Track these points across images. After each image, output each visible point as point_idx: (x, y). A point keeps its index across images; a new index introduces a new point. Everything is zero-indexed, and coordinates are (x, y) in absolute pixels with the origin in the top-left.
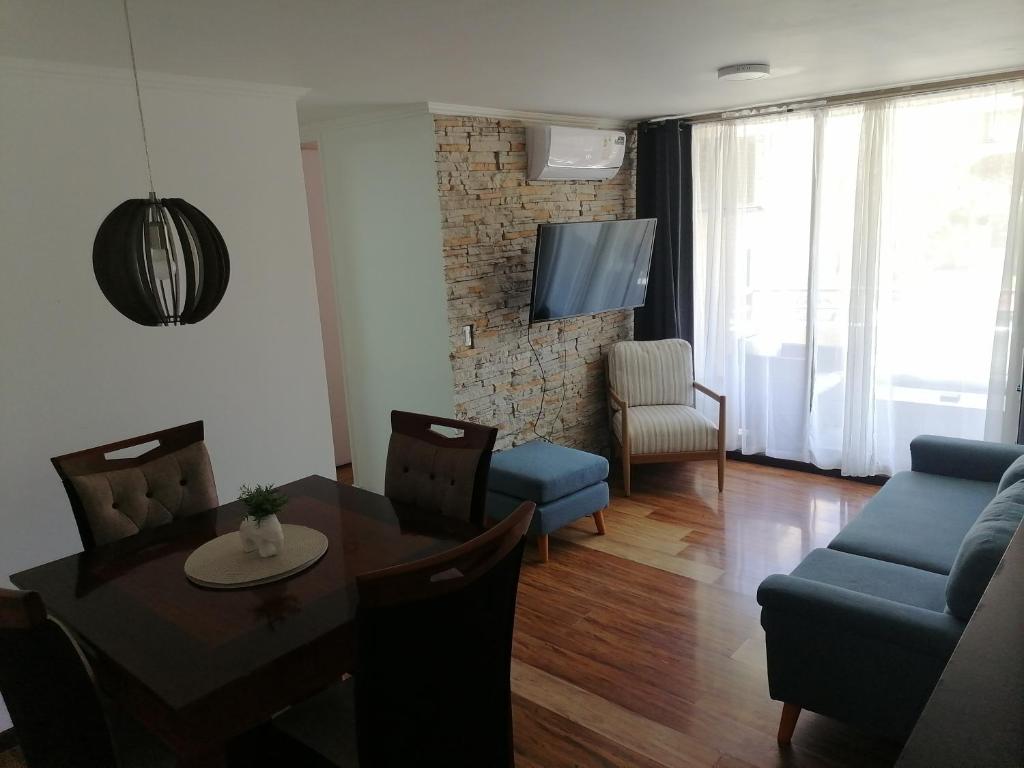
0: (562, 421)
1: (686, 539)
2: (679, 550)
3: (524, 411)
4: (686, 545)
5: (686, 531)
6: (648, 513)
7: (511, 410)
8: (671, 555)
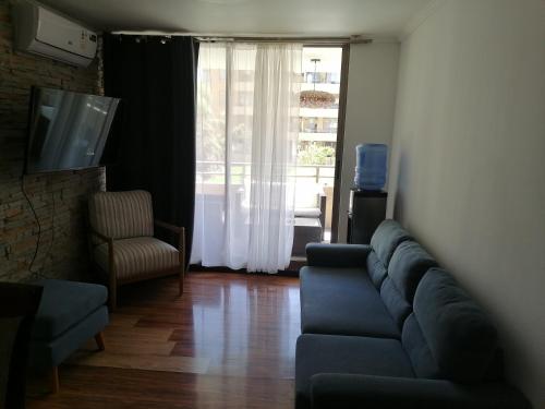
0: (52, 258)
1: (172, 339)
2: (170, 350)
3: (17, 253)
4: (174, 343)
5: (169, 332)
6: (135, 322)
7: (4, 253)
8: (165, 356)
